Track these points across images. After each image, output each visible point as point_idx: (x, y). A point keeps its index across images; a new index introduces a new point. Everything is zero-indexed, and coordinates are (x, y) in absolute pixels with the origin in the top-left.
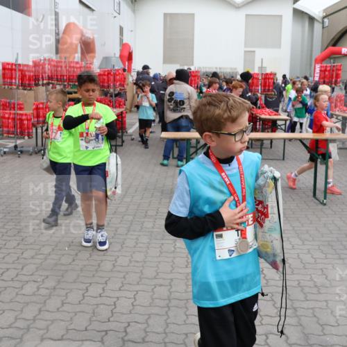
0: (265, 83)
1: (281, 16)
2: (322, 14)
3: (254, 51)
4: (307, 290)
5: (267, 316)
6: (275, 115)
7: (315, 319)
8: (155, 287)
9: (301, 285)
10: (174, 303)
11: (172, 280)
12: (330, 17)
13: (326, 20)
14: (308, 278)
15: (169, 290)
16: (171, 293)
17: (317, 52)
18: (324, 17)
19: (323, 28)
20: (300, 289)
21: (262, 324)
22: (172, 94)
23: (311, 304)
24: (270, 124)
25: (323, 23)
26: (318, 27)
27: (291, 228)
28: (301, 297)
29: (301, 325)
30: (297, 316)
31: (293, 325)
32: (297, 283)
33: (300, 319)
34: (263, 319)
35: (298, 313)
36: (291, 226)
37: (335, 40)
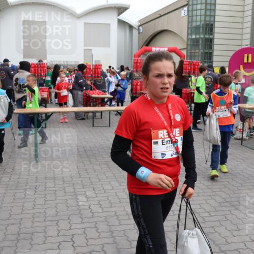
0: (95, 71)
1: (110, 24)
2: (138, 24)
3: (91, 50)
4: (121, 217)
5: (92, 239)
6: (102, 94)
7: (125, 238)
8: (8, 226)
9: (117, 214)
10: (22, 236)
11: (21, 219)
12: (143, 26)
13: (141, 28)
14: (122, 209)
15: (19, 227)
16: (20, 229)
17: (136, 50)
18: (139, 26)
19: (139, 33)
20: (116, 217)
21: (88, 245)
22: (17, 79)
23: (123, 227)
24: (100, 101)
25: (139, 30)
26: (135, 32)
27: (112, 175)
28: (117, 223)
29: (115, 243)
30: (113, 237)
31: (110, 244)
32: (114, 213)
33: (115, 239)
34: (88, 241)
35: (114, 235)
36: (112, 173)
37: (147, 42)
